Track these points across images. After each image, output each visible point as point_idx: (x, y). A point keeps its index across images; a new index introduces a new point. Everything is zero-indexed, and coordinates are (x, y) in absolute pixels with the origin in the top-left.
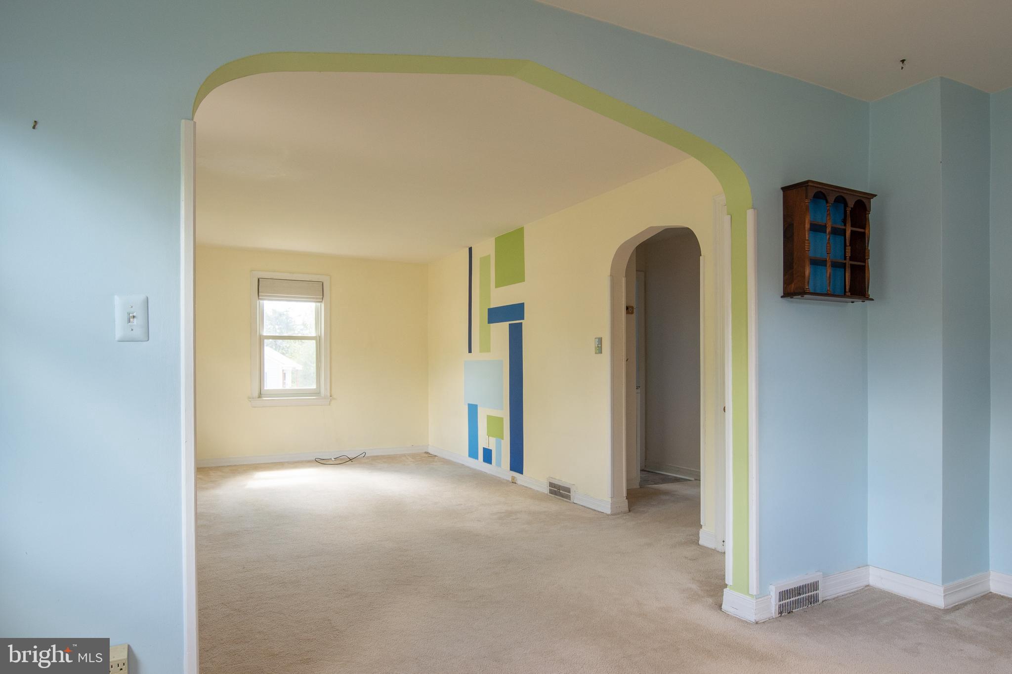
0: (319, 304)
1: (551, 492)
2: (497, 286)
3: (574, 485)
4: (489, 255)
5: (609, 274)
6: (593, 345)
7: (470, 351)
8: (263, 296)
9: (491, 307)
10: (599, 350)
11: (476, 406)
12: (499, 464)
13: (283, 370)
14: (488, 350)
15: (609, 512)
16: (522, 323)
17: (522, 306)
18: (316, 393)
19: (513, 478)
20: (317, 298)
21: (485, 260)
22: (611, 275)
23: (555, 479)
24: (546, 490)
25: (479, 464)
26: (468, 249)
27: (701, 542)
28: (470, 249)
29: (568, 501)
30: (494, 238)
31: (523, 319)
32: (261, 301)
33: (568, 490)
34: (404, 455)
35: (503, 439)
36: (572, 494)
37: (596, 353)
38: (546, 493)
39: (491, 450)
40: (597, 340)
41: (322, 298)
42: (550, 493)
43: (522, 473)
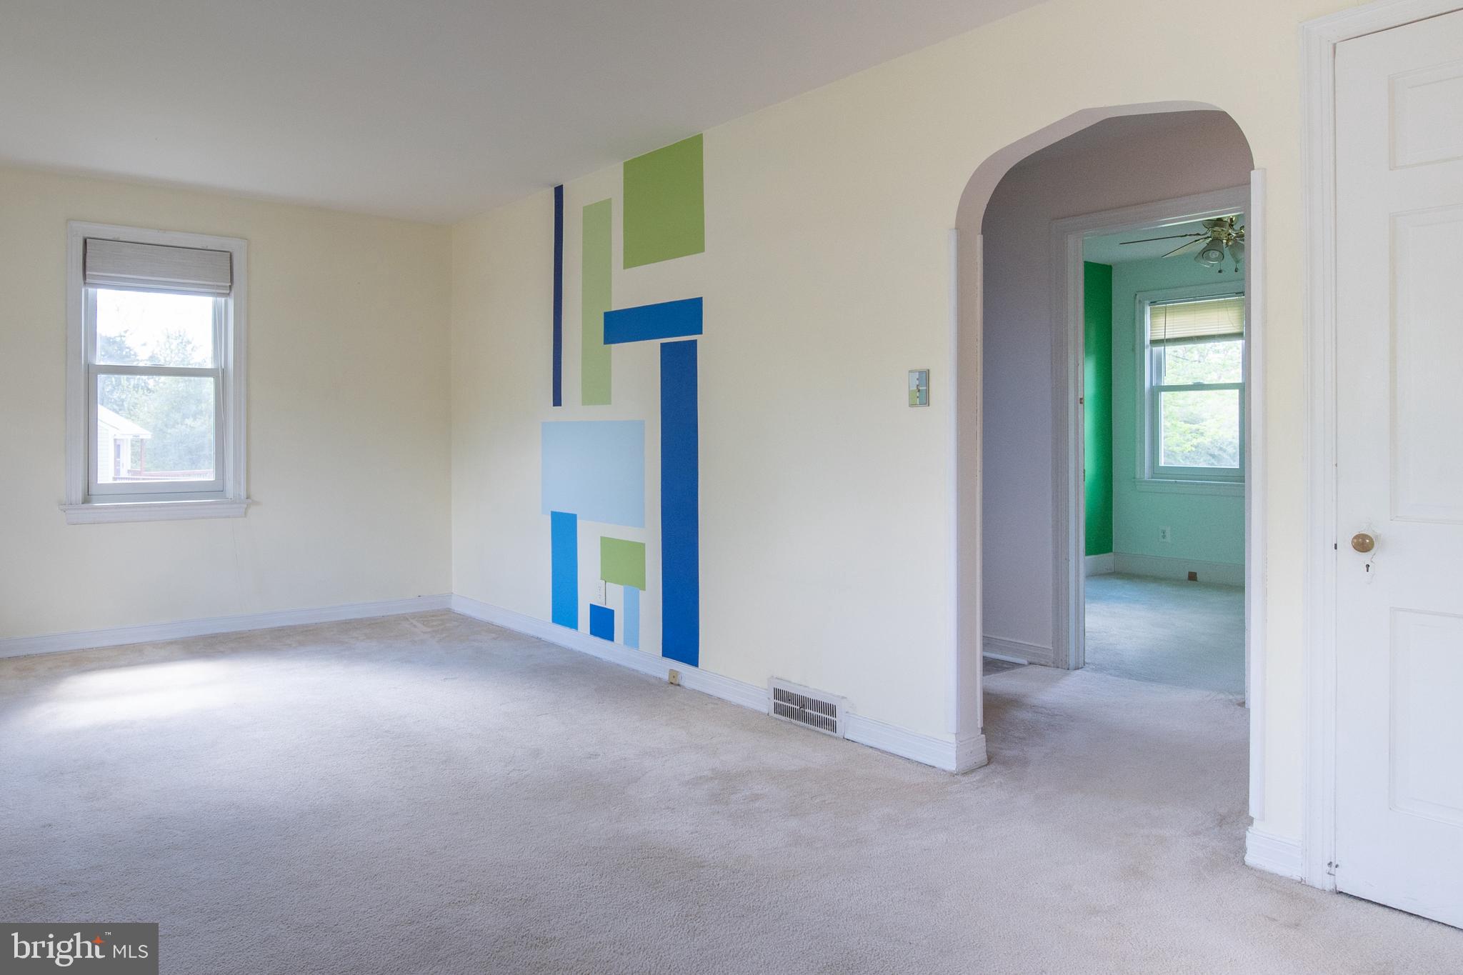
0: (222, 300)
1: (778, 709)
2: (628, 264)
3: (843, 698)
4: (609, 201)
5: (953, 226)
6: (904, 387)
7: (557, 401)
8: (94, 277)
9: (613, 309)
10: (922, 395)
11: (573, 518)
12: (632, 640)
13: (115, 440)
14: (605, 399)
15: (951, 766)
16: (696, 341)
17: (697, 303)
18: (214, 490)
19: (674, 674)
20: (218, 287)
21: (598, 213)
22: (956, 228)
23: (790, 682)
24: (766, 704)
25: (580, 639)
26: (552, 190)
27: (1250, 859)
28: (559, 191)
29: (832, 733)
30: (622, 163)
31: (699, 330)
32: (91, 290)
33: (831, 710)
34: (404, 618)
35: (644, 590)
36: (840, 719)
37: (912, 405)
38: (765, 710)
39: (613, 611)
40: (917, 375)
41: (230, 287)
42: (776, 712)
43: (697, 665)
